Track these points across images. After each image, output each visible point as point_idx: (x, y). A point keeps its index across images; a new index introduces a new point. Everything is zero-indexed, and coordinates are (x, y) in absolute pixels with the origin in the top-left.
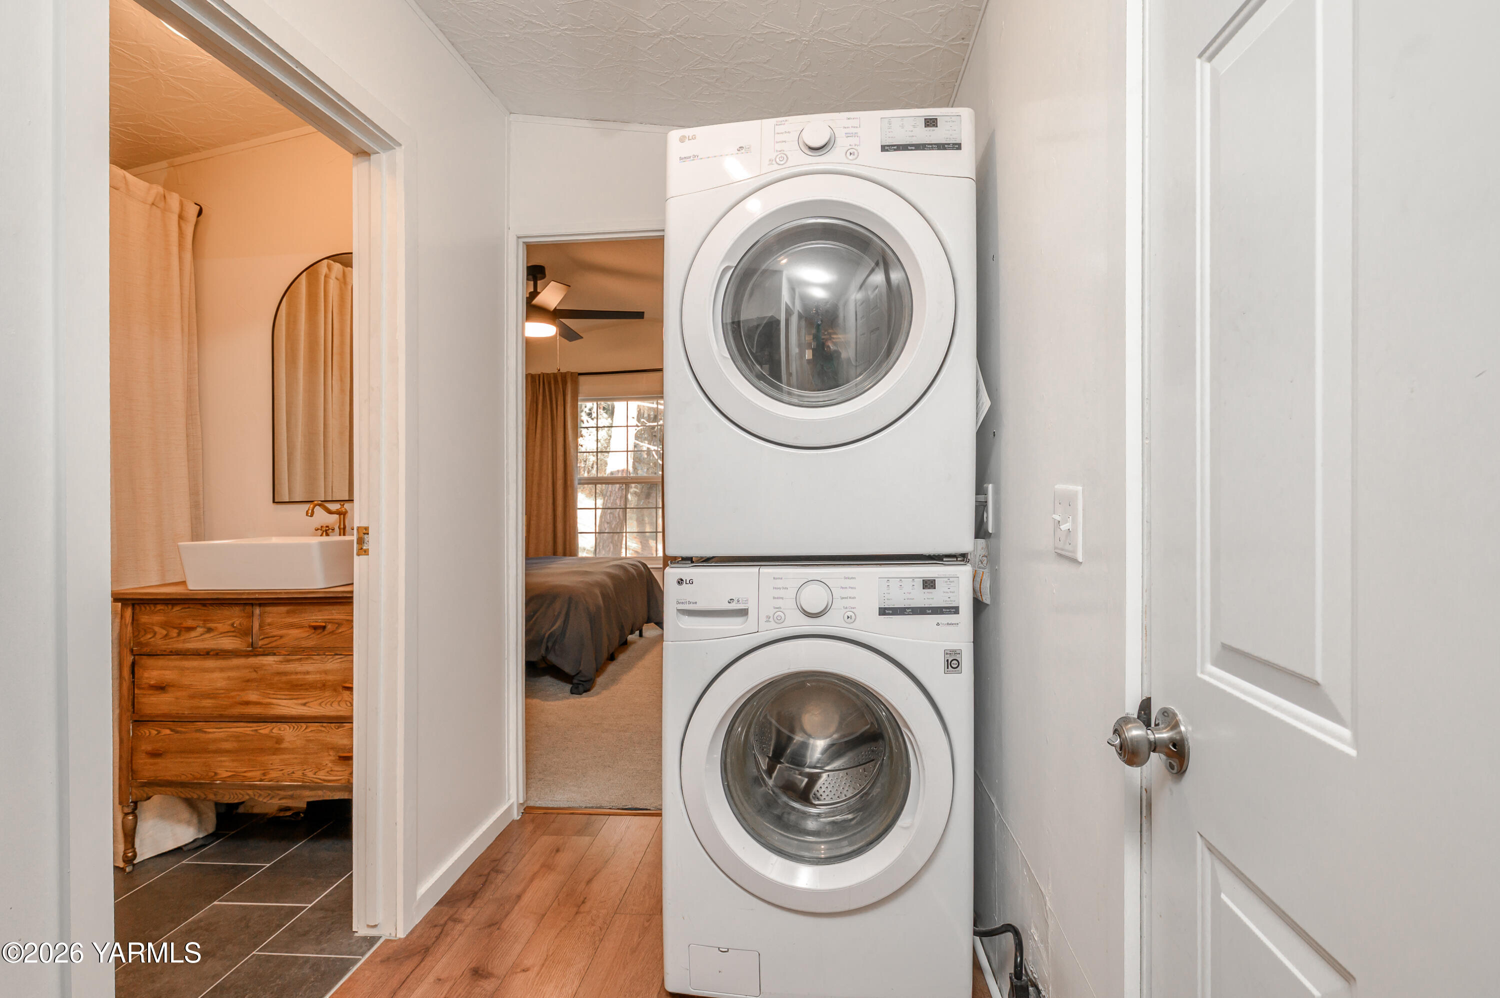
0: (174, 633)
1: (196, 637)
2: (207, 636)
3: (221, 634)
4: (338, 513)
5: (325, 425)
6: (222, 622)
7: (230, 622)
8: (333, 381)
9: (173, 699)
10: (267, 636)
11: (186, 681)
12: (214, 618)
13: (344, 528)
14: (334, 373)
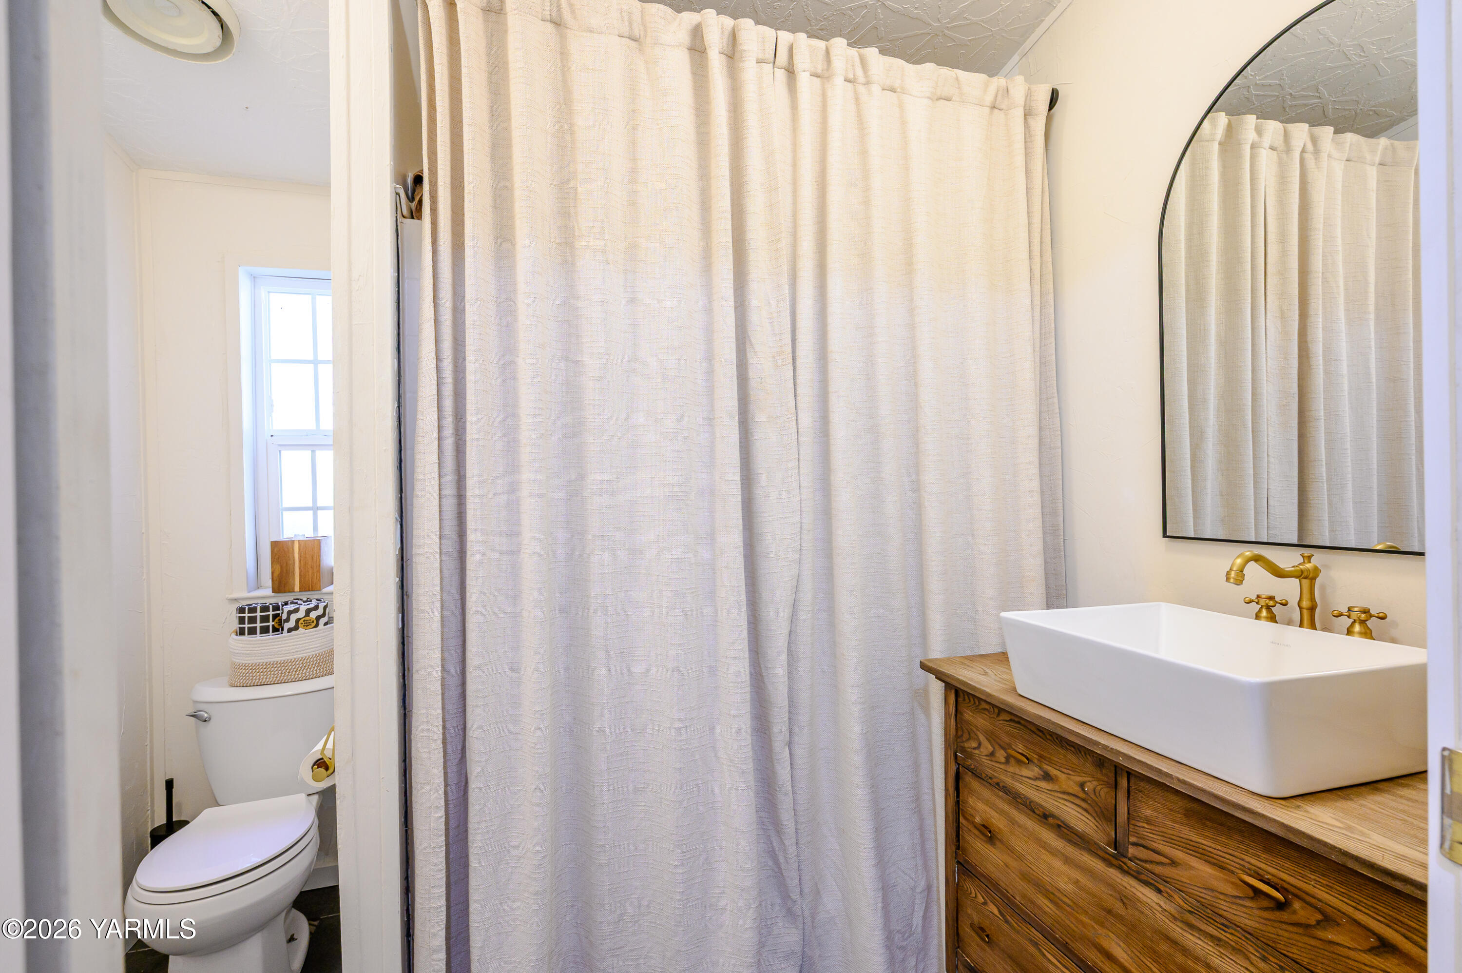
0: (1001, 755)
1: (1028, 777)
2: (1043, 784)
3: (1064, 793)
4: (1301, 575)
5: (1254, 394)
6: (1065, 771)
7: (1079, 779)
8: (1267, 321)
9: (1002, 864)
10: (1142, 842)
11: (1019, 845)
12: (1053, 758)
13: (1312, 609)
14: (1268, 306)
